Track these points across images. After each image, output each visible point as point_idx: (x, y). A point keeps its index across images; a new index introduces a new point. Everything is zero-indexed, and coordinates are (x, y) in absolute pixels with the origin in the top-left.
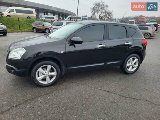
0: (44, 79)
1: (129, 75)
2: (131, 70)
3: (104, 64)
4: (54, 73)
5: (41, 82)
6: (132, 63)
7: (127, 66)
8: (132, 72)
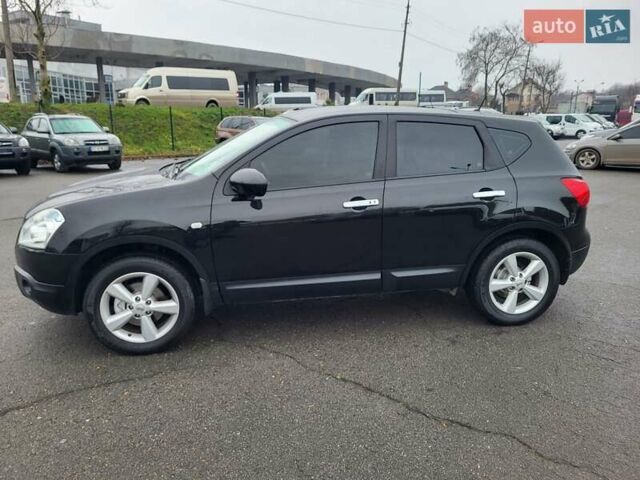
0: (133, 326)
1: (505, 329)
2: (511, 307)
3: (377, 276)
4: (171, 306)
5: (123, 335)
6: (517, 278)
7: (492, 289)
8: (518, 319)
